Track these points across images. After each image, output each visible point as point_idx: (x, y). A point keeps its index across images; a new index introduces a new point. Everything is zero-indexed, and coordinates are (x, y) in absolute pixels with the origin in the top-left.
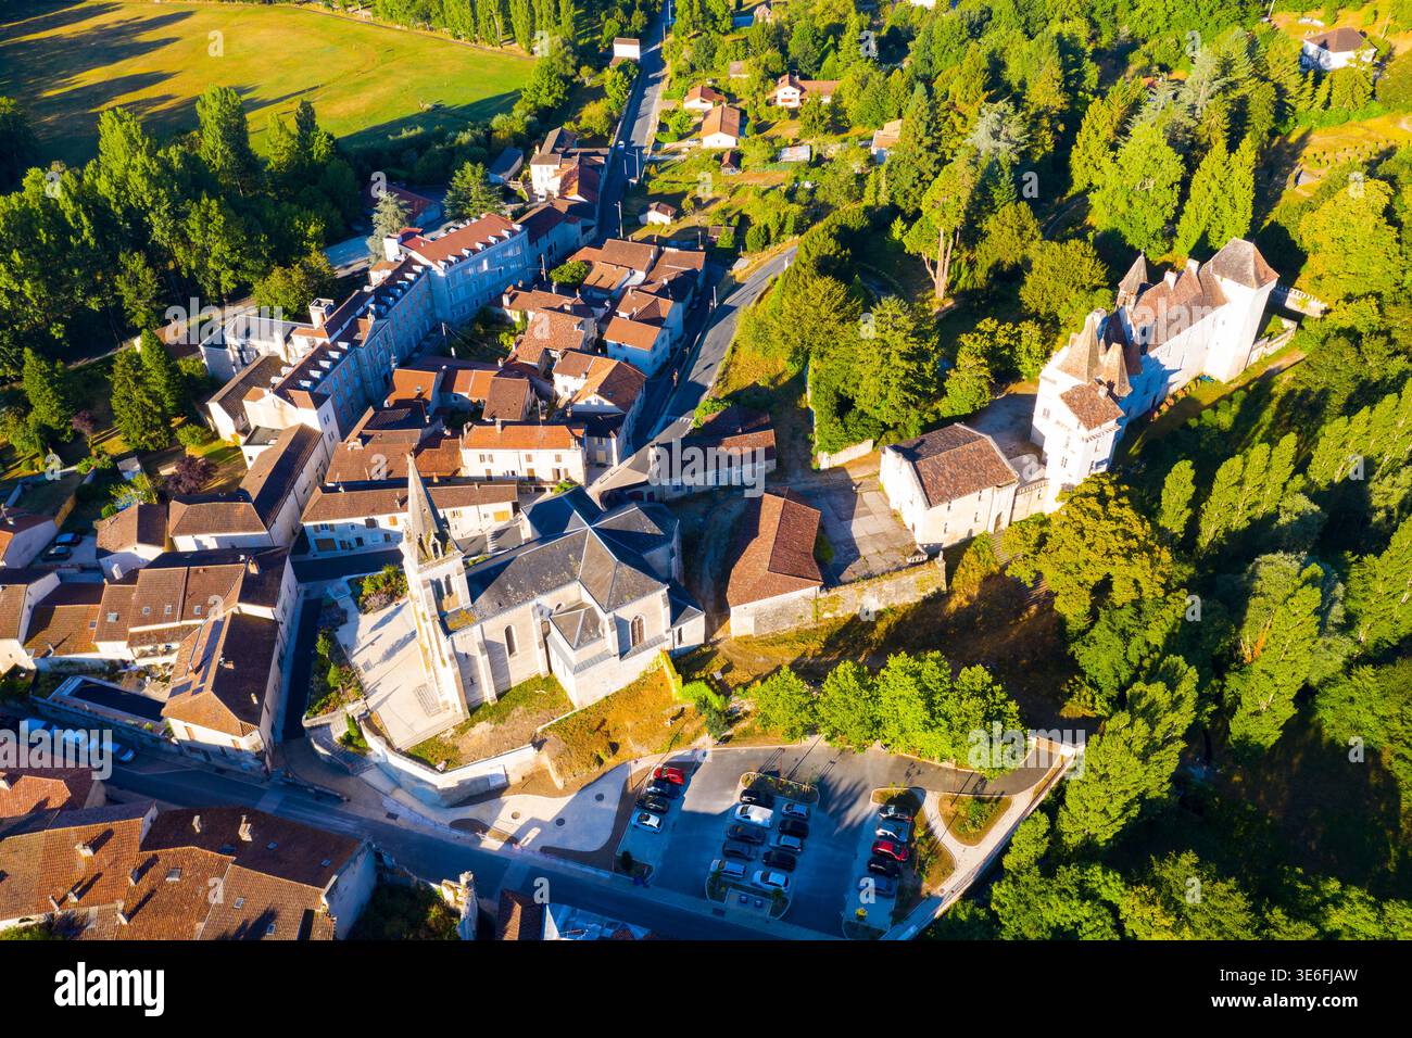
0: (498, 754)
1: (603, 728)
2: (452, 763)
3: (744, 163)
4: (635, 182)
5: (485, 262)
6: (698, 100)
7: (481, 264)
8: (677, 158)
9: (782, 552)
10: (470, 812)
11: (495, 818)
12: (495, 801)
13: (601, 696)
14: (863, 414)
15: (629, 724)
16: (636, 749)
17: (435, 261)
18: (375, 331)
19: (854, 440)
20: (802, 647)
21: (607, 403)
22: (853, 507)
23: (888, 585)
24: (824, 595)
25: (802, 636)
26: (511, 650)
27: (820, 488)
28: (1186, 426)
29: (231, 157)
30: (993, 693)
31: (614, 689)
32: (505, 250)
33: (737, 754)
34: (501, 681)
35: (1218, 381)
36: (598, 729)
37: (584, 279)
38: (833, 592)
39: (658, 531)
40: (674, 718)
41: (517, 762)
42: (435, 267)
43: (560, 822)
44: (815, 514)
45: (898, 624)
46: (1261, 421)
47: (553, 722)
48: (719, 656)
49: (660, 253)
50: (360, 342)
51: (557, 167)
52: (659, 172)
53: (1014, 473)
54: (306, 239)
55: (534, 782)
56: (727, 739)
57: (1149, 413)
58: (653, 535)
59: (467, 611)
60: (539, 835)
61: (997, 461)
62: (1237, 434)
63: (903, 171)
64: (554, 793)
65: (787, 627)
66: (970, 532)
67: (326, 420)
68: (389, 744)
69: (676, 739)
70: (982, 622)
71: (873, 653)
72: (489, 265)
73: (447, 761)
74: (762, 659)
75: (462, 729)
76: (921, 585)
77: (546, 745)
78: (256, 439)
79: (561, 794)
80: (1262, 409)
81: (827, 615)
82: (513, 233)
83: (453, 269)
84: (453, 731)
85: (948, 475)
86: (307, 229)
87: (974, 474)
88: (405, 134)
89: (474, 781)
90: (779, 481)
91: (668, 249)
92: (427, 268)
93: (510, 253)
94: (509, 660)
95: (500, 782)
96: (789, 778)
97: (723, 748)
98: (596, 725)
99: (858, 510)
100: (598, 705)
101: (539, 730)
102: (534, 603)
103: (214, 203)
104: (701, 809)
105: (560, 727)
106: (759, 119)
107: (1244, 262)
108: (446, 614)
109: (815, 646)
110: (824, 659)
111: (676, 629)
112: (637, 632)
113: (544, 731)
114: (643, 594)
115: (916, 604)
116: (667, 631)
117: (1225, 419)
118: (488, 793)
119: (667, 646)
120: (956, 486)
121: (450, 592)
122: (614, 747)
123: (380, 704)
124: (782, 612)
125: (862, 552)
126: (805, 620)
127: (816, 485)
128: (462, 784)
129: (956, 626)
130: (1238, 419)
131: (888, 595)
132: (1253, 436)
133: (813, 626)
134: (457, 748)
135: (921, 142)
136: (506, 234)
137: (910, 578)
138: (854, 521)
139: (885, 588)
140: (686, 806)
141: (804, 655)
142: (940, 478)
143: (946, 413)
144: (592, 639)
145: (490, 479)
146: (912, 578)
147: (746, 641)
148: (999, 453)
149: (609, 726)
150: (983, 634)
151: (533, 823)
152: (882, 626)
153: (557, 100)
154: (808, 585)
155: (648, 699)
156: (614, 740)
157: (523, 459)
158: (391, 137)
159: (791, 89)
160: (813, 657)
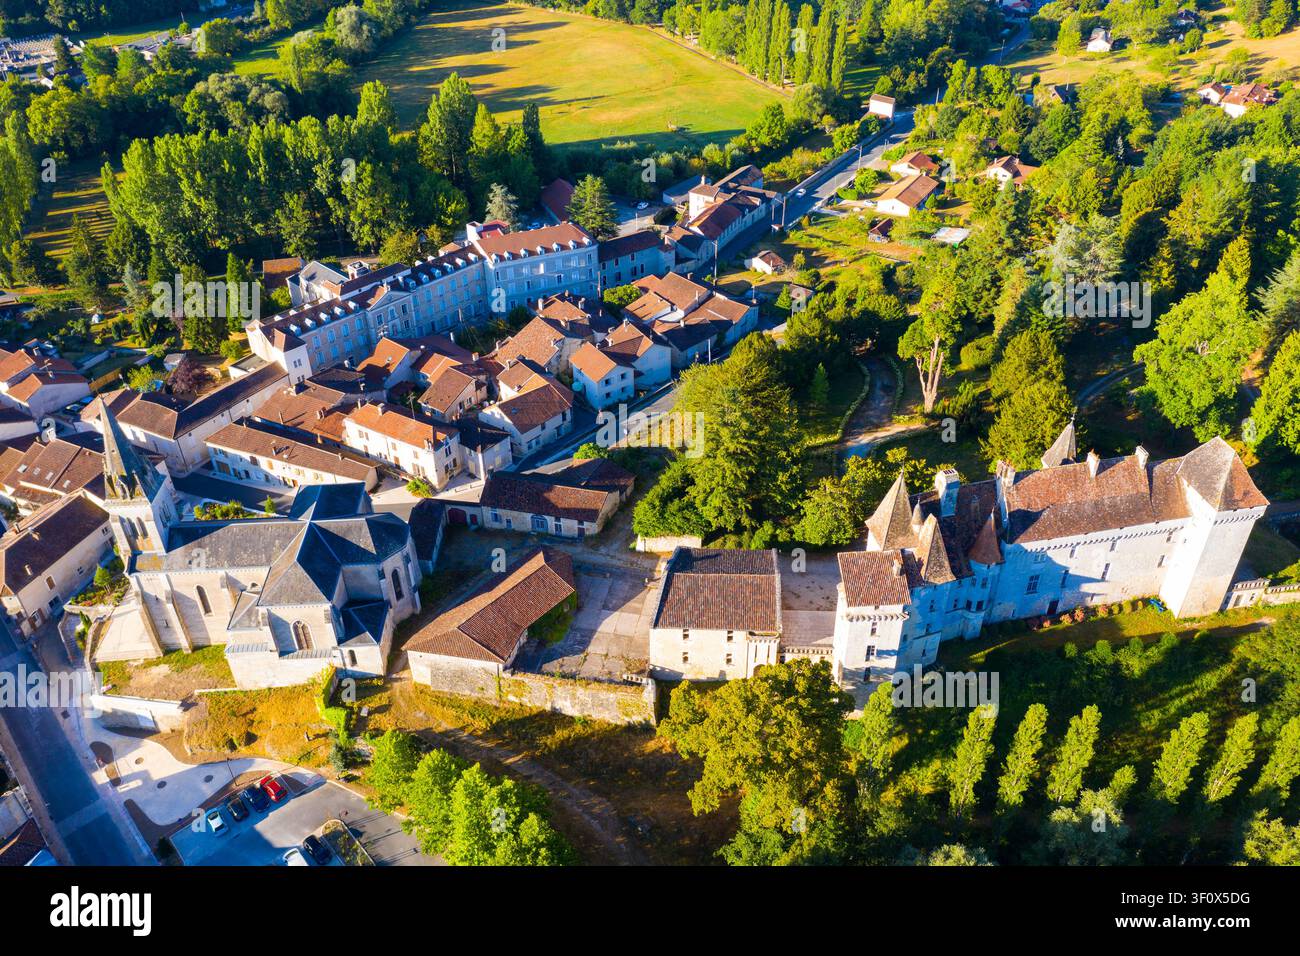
0: (152, 698)
1: (249, 716)
2: (115, 689)
3: (893, 233)
4: (777, 228)
5: (542, 266)
6: (906, 165)
7: (538, 267)
8: (845, 215)
9: (491, 615)
10: (112, 740)
11: (123, 755)
12: (137, 740)
13: (264, 686)
14: (691, 506)
15: (274, 723)
16: (268, 749)
17: (490, 254)
18: (389, 300)
19: (671, 530)
20: (468, 719)
21: (507, 419)
22: (627, 599)
23: (582, 693)
24: (507, 675)
25: (478, 707)
26: (207, 610)
27: (619, 568)
28: (1061, 652)
29: (445, 136)
30: (537, 854)
31: (278, 684)
32: (568, 259)
33: (348, 796)
34: (198, 635)
35: (1170, 613)
36: (245, 715)
37: (627, 304)
38: (519, 677)
39: (371, 548)
40: (317, 736)
41: (166, 713)
42: (488, 260)
43: (162, 784)
44: (567, 589)
45: (579, 740)
46: (1198, 682)
47: (213, 690)
48: (385, 695)
49: (711, 296)
50: (369, 305)
51: (711, 199)
52: (810, 225)
53: (779, 624)
54: (445, 214)
55: (173, 739)
56: (349, 779)
57: (1039, 620)
58: (365, 552)
59: (161, 557)
60: (138, 788)
61: (770, 605)
62: (1147, 687)
63: (978, 270)
64: (181, 756)
65: (465, 692)
66: (722, 673)
67: (297, 363)
68: (93, 651)
69: (306, 756)
70: (674, 778)
71: (533, 758)
72: (547, 269)
73: (114, 686)
74: (421, 715)
75: (149, 664)
76: (625, 709)
77: (193, 710)
78: (243, 365)
79: (185, 760)
80: (1207, 668)
81: (511, 698)
82: (579, 245)
83: (503, 264)
84: (142, 661)
85: (701, 599)
86: (448, 205)
87: (731, 610)
88: (619, 146)
89: (126, 715)
90: (592, 547)
91: (718, 295)
92: (481, 258)
93: (573, 264)
94: (205, 618)
95: (151, 725)
96: (364, 845)
97: (341, 785)
98: (244, 711)
99: (632, 604)
100: (259, 692)
101: (197, 692)
102: (221, 573)
103: (369, 167)
104: (269, 836)
105: (216, 699)
106: (954, 195)
107: (1218, 471)
108: (141, 553)
109: (481, 724)
110: (479, 741)
111: (346, 650)
112: (302, 637)
113: (200, 696)
114: (302, 601)
115: (617, 726)
116: (334, 648)
117: (1135, 664)
118: (133, 730)
119: (338, 663)
120: (701, 615)
121: (145, 535)
122: (250, 739)
123: (120, 615)
124: (461, 675)
125: (591, 649)
126: (488, 695)
127: (619, 563)
128: (115, 713)
129: (641, 767)
130: (1153, 671)
131: (583, 704)
132: (1172, 698)
133: (495, 703)
134: (130, 678)
135: (1001, 242)
136: (571, 244)
137: (612, 696)
138: (617, 613)
139: (578, 694)
140: (260, 826)
141: (463, 729)
142: (690, 600)
143: (797, 537)
144: (249, 627)
145: (367, 455)
146: (612, 695)
147: (422, 690)
148: (778, 596)
149: (256, 716)
150: (667, 790)
151: (144, 776)
152: (561, 734)
153: (774, 141)
154: (489, 659)
155: (300, 706)
156: (253, 731)
157: (390, 445)
158: (604, 146)
159: (1003, 171)
160: (470, 734)
